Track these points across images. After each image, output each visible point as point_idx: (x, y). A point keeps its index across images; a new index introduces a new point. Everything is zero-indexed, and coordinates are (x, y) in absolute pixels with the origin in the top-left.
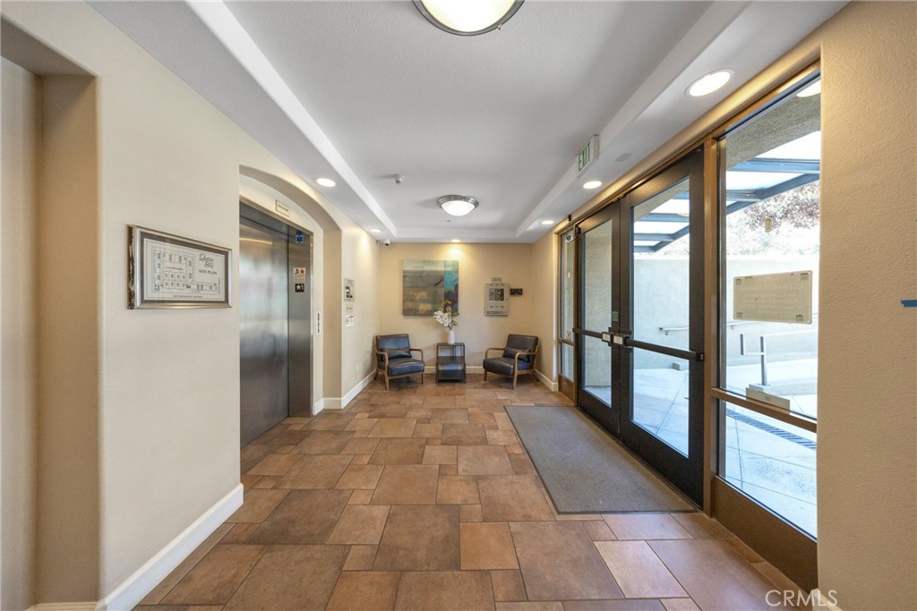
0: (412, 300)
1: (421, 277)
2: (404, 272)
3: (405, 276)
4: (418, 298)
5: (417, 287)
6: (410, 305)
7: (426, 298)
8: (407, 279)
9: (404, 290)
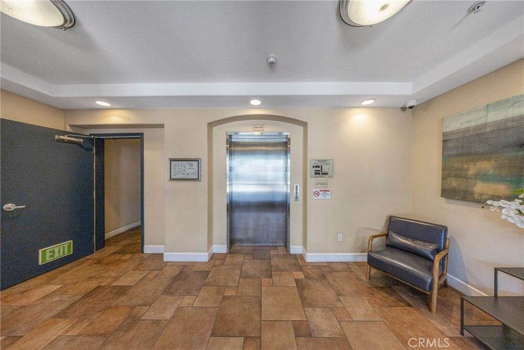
0: (457, 176)
1: (479, 135)
2: (445, 134)
3: (446, 140)
4: (471, 172)
5: (469, 154)
6: (454, 183)
7: (491, 172)
8: (450, 145)
9: (443, 161)
